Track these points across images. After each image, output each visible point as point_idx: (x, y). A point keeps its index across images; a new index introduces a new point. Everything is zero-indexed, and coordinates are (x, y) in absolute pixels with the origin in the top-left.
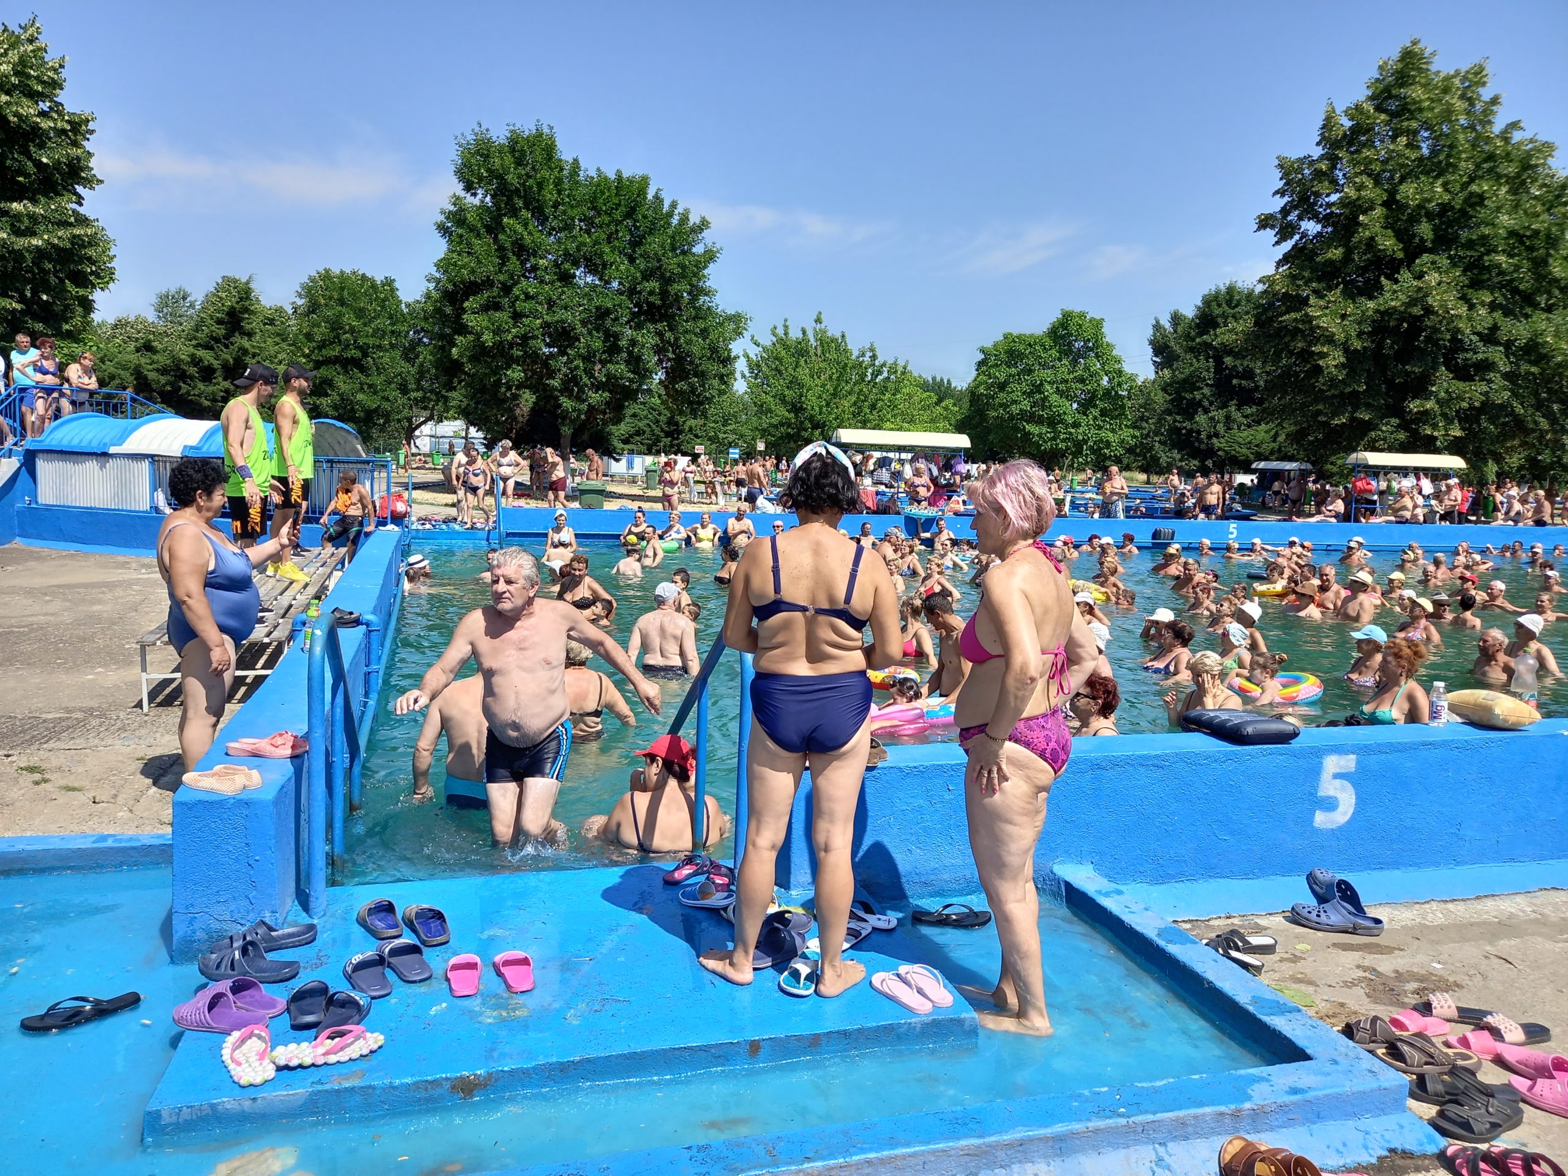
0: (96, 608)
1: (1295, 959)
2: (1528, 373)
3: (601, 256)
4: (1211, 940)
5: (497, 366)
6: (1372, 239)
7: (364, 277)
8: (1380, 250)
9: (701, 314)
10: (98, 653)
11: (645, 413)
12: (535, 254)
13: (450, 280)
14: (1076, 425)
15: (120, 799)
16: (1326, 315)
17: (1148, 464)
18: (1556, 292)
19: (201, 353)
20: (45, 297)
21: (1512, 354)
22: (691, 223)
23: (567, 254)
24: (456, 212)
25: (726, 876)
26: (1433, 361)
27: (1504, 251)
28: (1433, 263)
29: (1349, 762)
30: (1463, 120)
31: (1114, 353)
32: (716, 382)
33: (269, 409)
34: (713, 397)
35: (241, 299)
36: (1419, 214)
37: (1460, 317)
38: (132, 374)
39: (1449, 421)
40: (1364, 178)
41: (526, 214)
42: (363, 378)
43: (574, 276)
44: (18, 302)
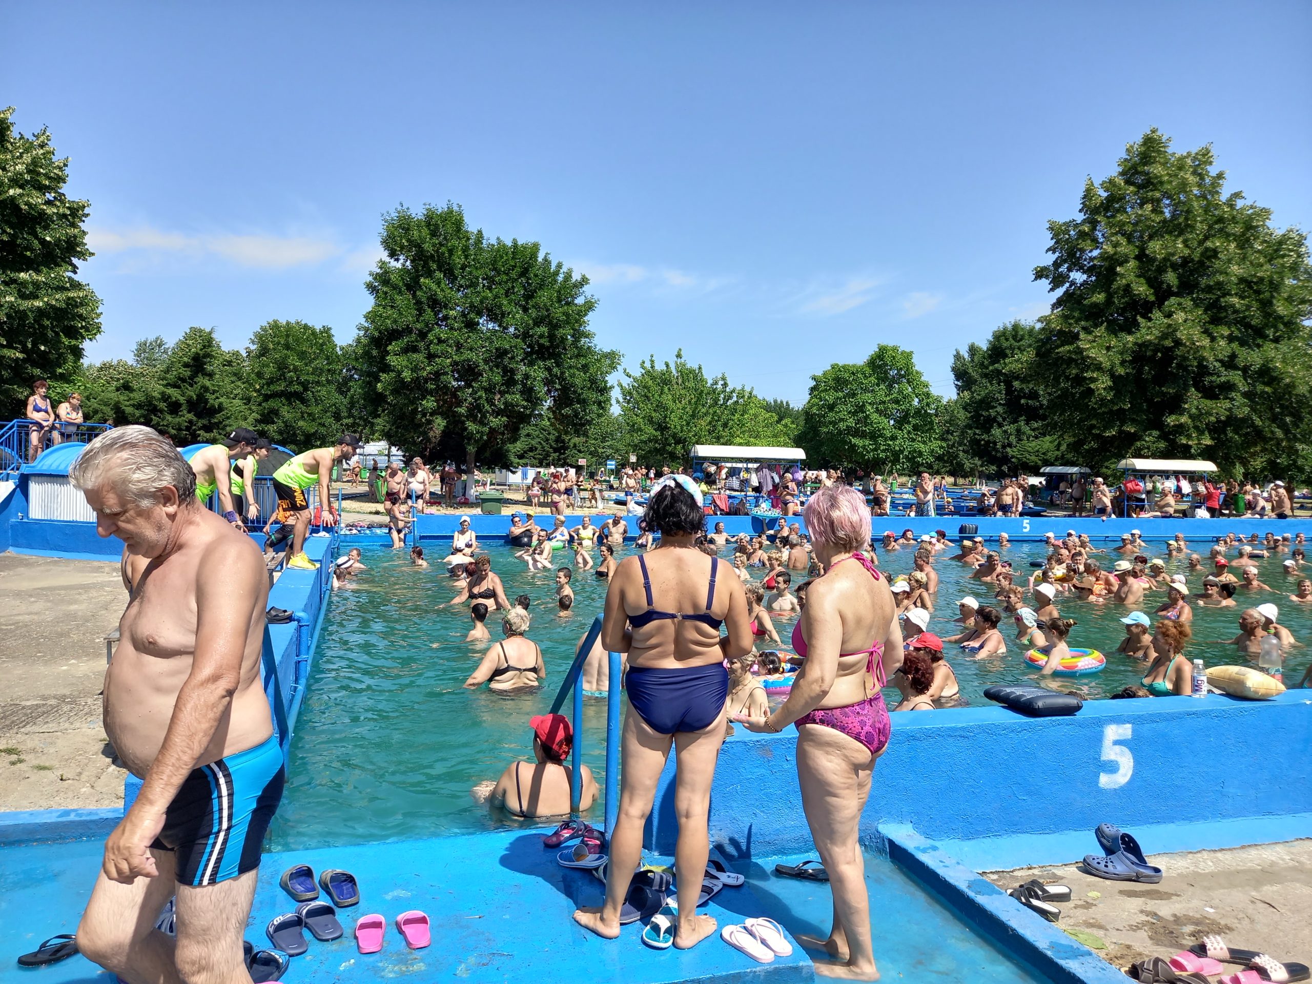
0: (73, 607)
1: (1088, 905)
2: (1263, 392)
3: (500, 307)
4: (1015, 890)
5: (414, 398)
6: (1128, 285)
7: (306, 327)
8: (1135, 295)
9: (583, 352)
10: (73, 647)
11: (537, 433)
12: (446, 306)
13: (376, 329)
14: (894, 438)
15: (84, 777)
16: (1094, 347)
17: (955, 469)
18: (1281, 327)
19: (170, 391)
20: (43, 348)
21: (1249, 377)
22: (574, 280)
23: (472, 306)
24: (382, 274)
25: (597, 839)
26: (1184, 384)
27: (1236, 294)
28: (1180, 304)
29: (1126, 731)
30: (1196, 191)
31: (923, 379)
32: (595, 408)
33: (225, 435)
34: (593, 419)
35: (204, 347)
36: (1165, 265)
37: (1204, 347)
38: (112, 409)
39: (1201, 432)
40: (1119, 237)
41: (439, 275)
42: (304, 408)
43: (478, 324)
44: (21, 352)
